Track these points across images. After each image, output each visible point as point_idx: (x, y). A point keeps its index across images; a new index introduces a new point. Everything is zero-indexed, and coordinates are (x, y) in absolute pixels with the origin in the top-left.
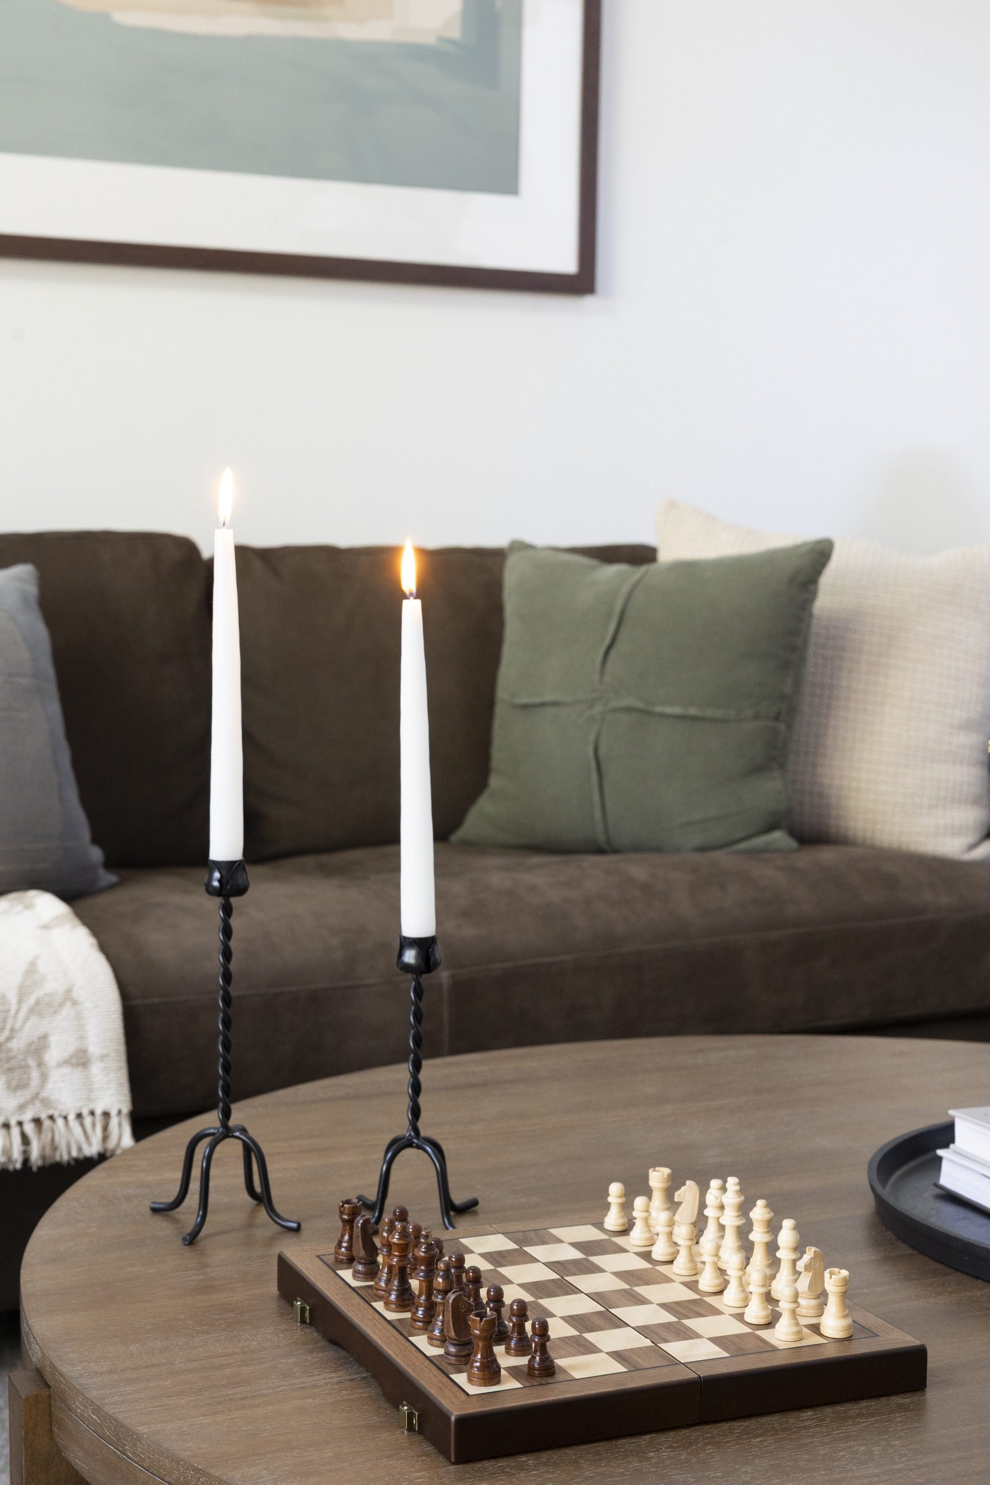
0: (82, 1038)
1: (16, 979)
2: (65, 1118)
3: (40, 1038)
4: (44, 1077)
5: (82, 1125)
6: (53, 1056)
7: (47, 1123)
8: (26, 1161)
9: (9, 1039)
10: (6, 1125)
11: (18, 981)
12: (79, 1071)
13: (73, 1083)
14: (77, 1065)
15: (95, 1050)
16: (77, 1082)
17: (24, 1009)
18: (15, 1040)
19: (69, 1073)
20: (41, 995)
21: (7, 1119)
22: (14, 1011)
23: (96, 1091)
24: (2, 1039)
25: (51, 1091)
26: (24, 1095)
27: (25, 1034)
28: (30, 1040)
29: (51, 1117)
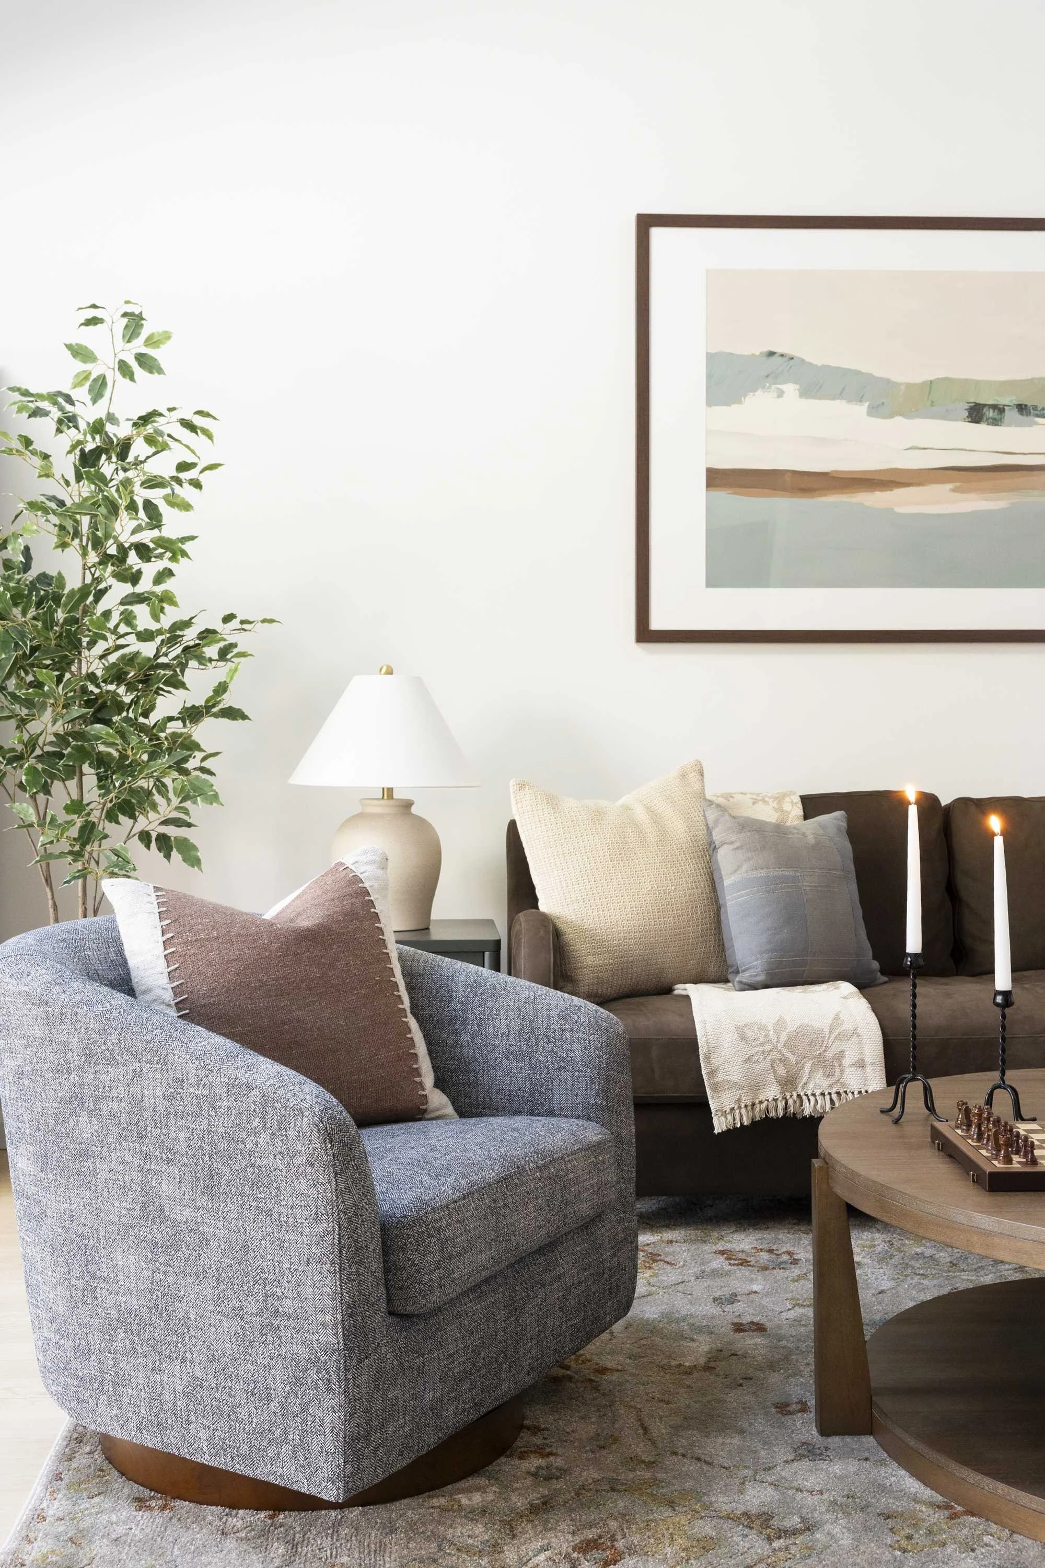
0: (863, 1053)
1: (829, 1021)
2: (853, 1093)
3: (840, 1052)
4: (842, 1071)
6: (847, 1061)
7: (843, 1095)
9: (824, 1051)
10: (823, 1094)
11: (830, 1023)
12: (861, 1070)
13: (857, 1076)
14: (860, 1067)
15: (869, 1060)
16: (860, 1075)
17: (832, 1037)
18: (828, 1052)
19: (856, 1070)
20: (841, 1031)
21: (823, 1091)
22: (827, 1038)
23: (869, 1081)
24: (822, 1051)
25: (846, 1079)
26: (831, 1080)
27: (833, 1049)
28: (836, 1053)
29: (845, 1092)
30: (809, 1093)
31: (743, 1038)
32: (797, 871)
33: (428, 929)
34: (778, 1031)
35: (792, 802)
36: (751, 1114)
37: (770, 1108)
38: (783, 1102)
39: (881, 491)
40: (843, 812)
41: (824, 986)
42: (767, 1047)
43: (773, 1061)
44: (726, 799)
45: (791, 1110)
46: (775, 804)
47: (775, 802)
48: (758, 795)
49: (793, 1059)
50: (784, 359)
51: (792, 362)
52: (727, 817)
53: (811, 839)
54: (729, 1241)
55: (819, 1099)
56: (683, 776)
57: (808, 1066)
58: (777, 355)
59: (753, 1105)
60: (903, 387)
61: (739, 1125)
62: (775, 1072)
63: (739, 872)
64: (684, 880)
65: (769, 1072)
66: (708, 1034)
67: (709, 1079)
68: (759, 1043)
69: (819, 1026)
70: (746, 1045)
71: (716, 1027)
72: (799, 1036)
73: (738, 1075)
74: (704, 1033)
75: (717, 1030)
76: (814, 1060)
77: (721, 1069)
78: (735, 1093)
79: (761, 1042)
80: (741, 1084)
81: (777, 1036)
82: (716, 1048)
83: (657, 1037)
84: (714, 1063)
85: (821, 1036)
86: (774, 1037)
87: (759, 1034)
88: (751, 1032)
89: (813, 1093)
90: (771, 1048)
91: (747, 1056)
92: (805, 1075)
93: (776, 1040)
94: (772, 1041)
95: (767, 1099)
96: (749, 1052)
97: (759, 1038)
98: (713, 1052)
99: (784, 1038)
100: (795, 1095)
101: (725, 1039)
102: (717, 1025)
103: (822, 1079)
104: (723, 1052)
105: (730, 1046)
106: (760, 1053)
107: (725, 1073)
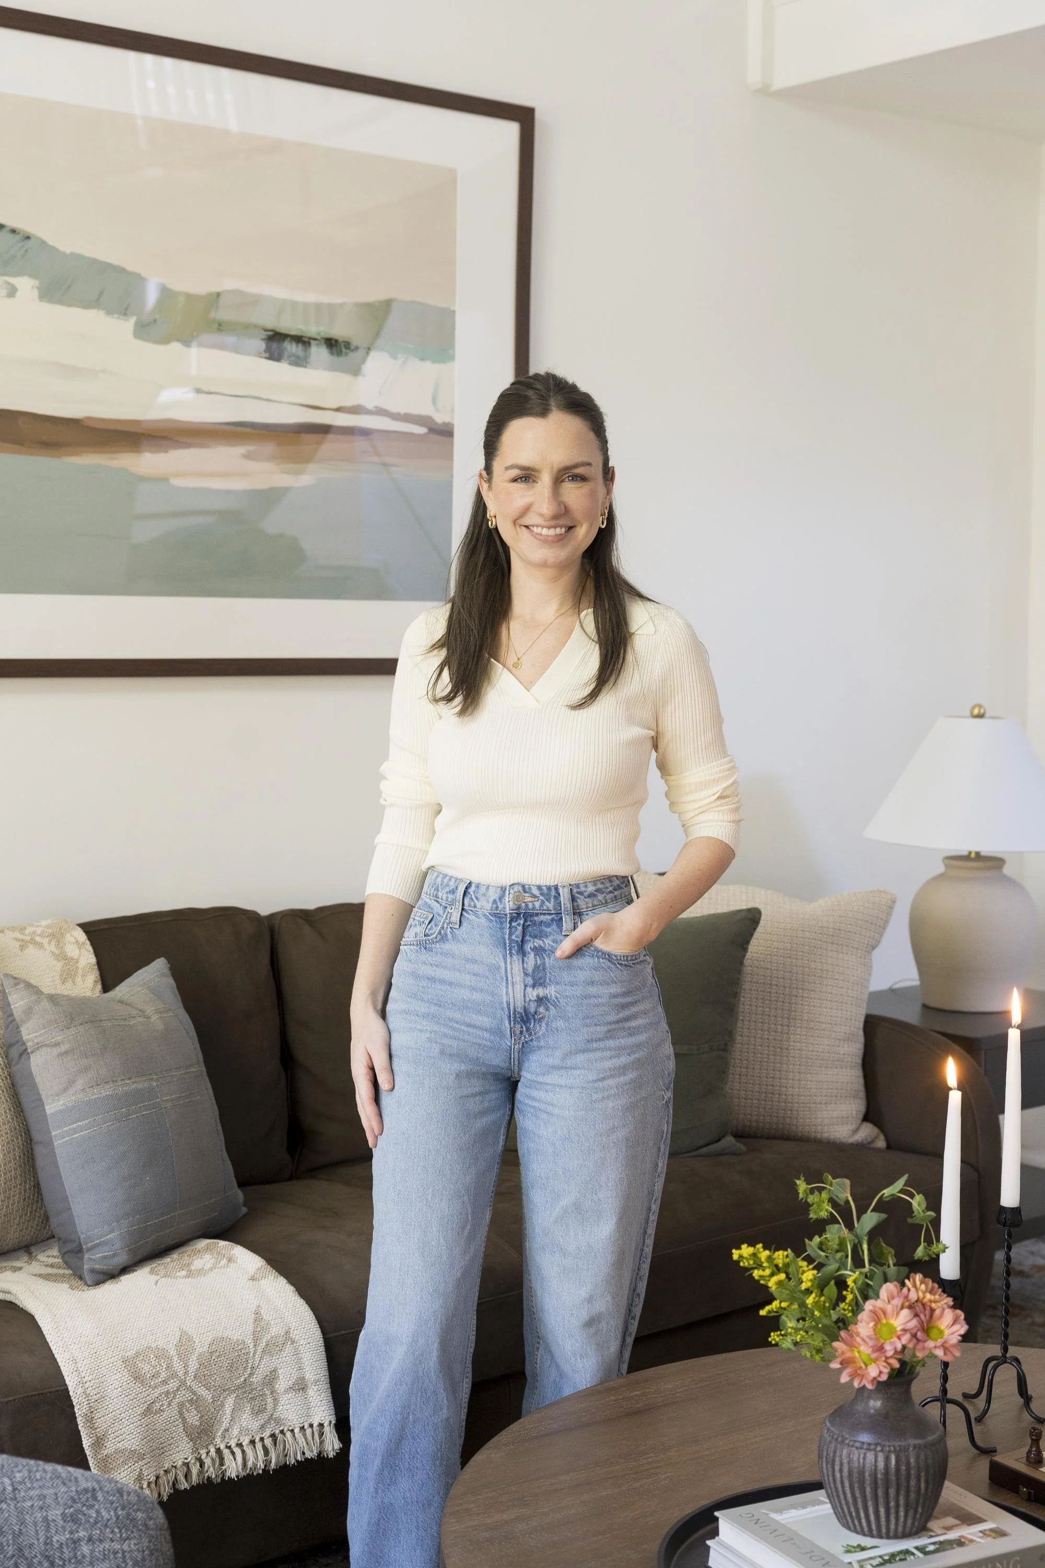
0: (300, 1368)
1: (250, 1328)
2: (292, 1431)
3: (271, 1372)
4: (276, 1401)
5: (305, 1435)
6: (282, 1384)
7: (280, 1437)
8: (267, 1466)
9: (251, 1374)
10: (253, 1442)
11: (251, 1328)
12: (300, 1395)
13: (296, 1404)
14: (299, 1390)
15: (310, 1377)
16: (299, 1403)
17: (259, 1350)
18: (255, 1376)
19: (293, 1397)
20: (269, 1337)
21: (253, 1437)
22: (252, 1353)
23: (313, 1409)
24: (246, 1376)
25: (282, 1412)
26: (263, 1417)
27: (261, 1370)
28: (265, 1374)
29: (282, 1432)
30: (233, 1444)
31: (137, 1377)
32: (152, 1080)
34: (184, 1356)
35: (77, 942)
36: (156, 1494)
37: (180, 1477)
38: (198, 1464)
39: (153, 452)
40: (162, 959)
41: (207, 1257)
42: (172, 1385)
43: (181, 1405)
45: (207, 1474)
46: (53, 947)
47: (51, 944)
48: (22, 930)
49: (207, 1396)
50: (18, 237)
51: (29, 244)
52: (46, 1004)
55: (248, 1450)
57: (230, 1402)
58: (5, 230)
59: (158, 1477)
60: (182, 299)
62: (184, 1420)
65: (177, 1423)
66: (85, 1380)
67: (96, 1453)
68: (160, 1380)
69: (239, 1337)
70: (141, 1388)
71: (94, 1366)
72: (213, 1358)
73: (136, 1439)
74: (79, 1381)
75: (96, 1371)
76: (237, 1392)
77: (109, 1433)
78: (133, 1467)
79: (163, 1379)
80: (141, 1451)
81: (183, 1365)
82: (99, 1401)
83: (6, 1400)
84: (100, 1426)
85: (243, 1352)
86: (180, 1367)
87: (158, 1366)
88: (146, 1365)
89: (239, 1442)
90: (177, 1386)
91: (146, 1404)
92: (225, 1417)
93: (183, 1371)
94: (178, 1373)
95: (174, 1465)
96: (148, 1398)
97: (158, 1373)
98: (96, 1408)
99: (193, 1365)
100: (213, 1450)
101: (111, 1383)
102: (95, 1363)
103: (251, 1419)
104: (110, 1406)
105: (120, 1394)
106: (163, 1396)
107: (117, 1439)
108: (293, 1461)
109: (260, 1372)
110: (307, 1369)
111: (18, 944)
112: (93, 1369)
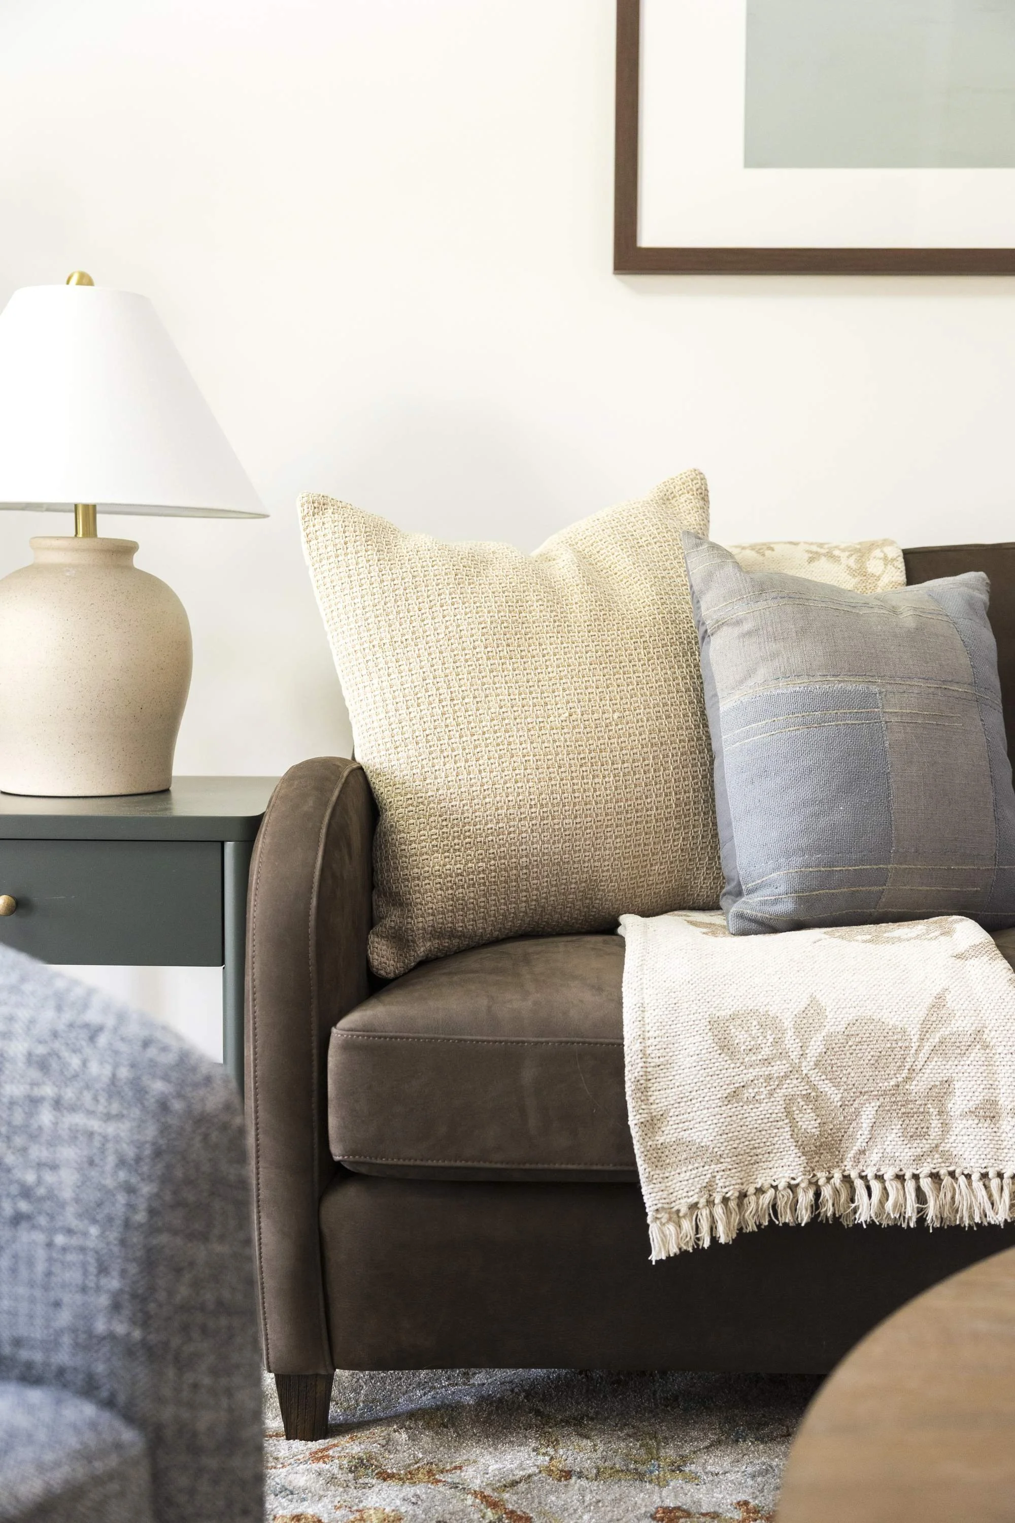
1: (920, 1012)
2: (968, 1177)
3: (943, 1082)
4: (945, 1127)
5: (988, 1188)
6: (957, 1104)
7: (947, 1180)
8: (921, 1220)
9: (907, 1079)
10: (900, 1178)
11: (922, 1015)
12: (986, 1125)
13: (978, 1138)
14: (985, 1118)
15: (1006, 1103)
16: (983, 1137)
17: (926, 1048)
18: (915, 1083)
19: (974, 1126)
20: (947, 1033)
21: (901, 1170)
22: (914, 1048)
23: (1006, 1151)
24: (900, 1079)
25: (954, 1145)
26: (921, 1145)
27: (926, 1075)
28: (932, 1083)
29: (952, 1174)
30: (870, 1173)
31: (725, 1046)
32: (872, 684)
33: (166, 791)
34: (803, 1031)
35: (885, 558)
36: (735, 1219)
37: (781, 1204)
38: (811, 1193)
40: (982, 574)
41: (919, 927)
42: (778, 1068)
43: (790, 1100)
44: (758, 552)
45: (828, 1210)
46: (852, 562)
47: (854, 557)
48: (821, 545)
49: (834, 1095)
53: (908, 620)
54: (694, 1478)
55: (893, 1187)
56: (666, 499)
57: (868, 1114)
59: (743, 1195)
61: (706, 1244)
62: (793, 1124)
63: (750, 682)
64: (640, 699)
65: (780, 1123)
66: (647, 1035)
67: (645, 1136)
68: (760, 1057)
69: (897, 1023)
70: (729, 1062)
71: (666, 1020)
72: (850, 1043)
73: (710, 1131)
74: (638, 1034)
75: (668, 1027)
76: (881, 1099)
77: (671, 1114)
78: (701, 1169)
79: (765, 1057)
80: (716, 1150)
81: (800, 1044)
82: (662, 1067)
83: (536, 1039)
84: (657, 1101)
85: (900, 1044)
86: (795, 1046)
87: (761, 1038)
88: (743, 1032)
89: (878, 1174)
90: (786, 1070)
91: (732, 1086)
92: (860, 1132)
93: (798, 1052)
94: (790, 1054)
95: (774, 1184)
96: (736, 1078)
97: (759, 1047)
98: (656, 1076)
99: (815, 1047)
100: (837, 1176)
101: (685, 1047)
102: (669, 1016)
103: (900, 1143)
104: (677, 1077)
105: (694, 1064)
106: (761, 1080)
107: (681, 1125)
108: (967, 1222)
109: (923, 1079)
110: (1002, 1091)
111: (807, 556)
112: (664, 1024)
